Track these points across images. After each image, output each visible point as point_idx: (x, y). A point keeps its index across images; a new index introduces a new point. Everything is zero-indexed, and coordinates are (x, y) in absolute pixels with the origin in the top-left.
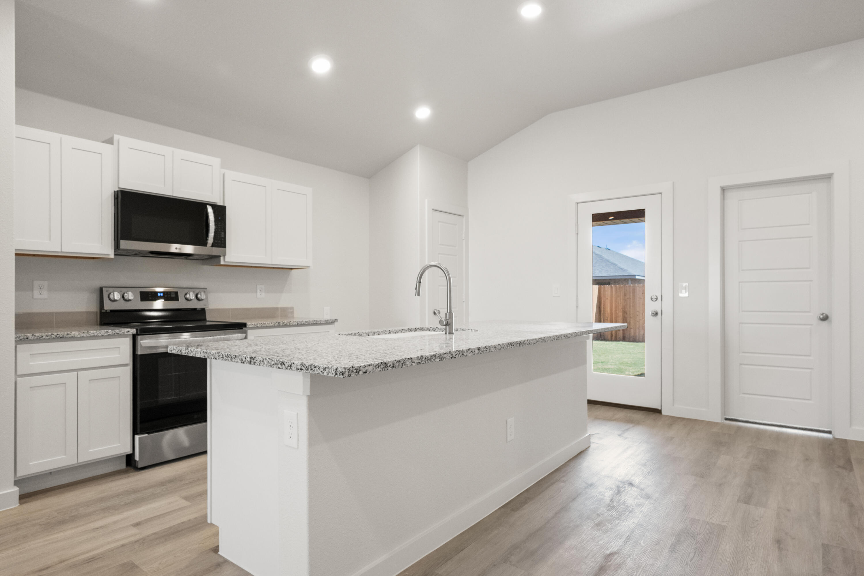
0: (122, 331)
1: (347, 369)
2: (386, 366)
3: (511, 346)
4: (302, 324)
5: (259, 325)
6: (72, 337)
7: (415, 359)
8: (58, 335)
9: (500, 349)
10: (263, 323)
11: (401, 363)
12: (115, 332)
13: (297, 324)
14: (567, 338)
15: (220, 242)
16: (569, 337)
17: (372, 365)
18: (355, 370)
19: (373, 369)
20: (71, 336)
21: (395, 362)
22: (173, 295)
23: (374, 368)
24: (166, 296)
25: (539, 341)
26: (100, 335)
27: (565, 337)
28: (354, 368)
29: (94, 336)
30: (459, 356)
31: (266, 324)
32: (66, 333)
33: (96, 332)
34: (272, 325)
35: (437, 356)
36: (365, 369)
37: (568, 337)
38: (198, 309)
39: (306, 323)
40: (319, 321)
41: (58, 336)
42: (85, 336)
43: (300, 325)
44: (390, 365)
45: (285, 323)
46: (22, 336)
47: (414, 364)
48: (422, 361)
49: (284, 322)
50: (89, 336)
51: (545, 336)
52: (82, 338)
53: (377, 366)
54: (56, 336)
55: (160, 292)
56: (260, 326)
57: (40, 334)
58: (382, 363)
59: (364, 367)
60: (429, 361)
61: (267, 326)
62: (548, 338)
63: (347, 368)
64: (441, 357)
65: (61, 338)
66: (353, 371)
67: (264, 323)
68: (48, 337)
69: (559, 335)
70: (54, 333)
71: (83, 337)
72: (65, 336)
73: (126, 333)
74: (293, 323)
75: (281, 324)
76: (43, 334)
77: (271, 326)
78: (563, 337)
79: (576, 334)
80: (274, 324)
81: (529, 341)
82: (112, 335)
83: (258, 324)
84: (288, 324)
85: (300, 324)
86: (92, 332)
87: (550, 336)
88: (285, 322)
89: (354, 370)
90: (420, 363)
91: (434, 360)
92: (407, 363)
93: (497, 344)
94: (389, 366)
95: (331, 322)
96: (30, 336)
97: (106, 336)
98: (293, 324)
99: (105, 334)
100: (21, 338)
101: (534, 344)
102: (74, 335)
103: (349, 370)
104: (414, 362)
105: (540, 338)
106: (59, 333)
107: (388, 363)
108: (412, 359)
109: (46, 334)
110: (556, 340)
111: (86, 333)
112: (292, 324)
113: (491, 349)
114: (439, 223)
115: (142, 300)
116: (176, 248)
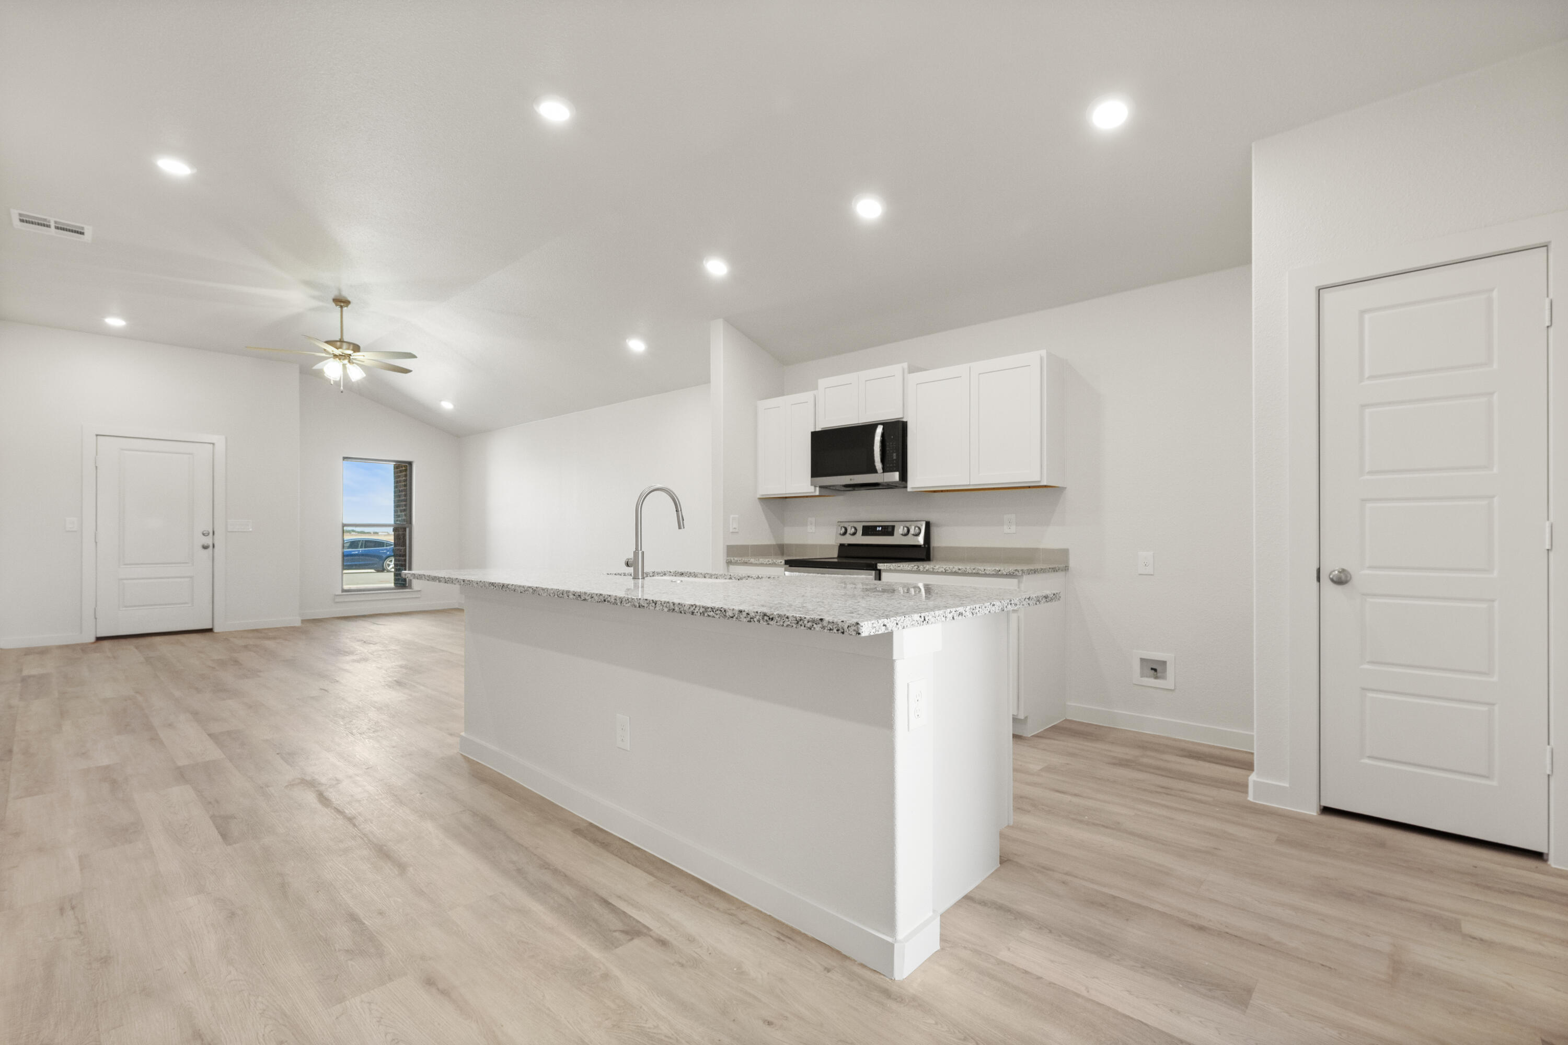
3: (492, 587)
5: (892, 568)
9: (482, 587)
13: (944, 571)
14: (579, 599)
15: (891, 465)
16: (585, 600)
22: (890, 530)
24: (884, 530)
25: (528, 590)
26: (765, 563)
27: (575, 597)
37: (583, 598)
39: (960, 572)
43: (951, 573)
45: (926, 569)
51: (537, 586)
55: (879, 526)
56: (894, 569)
62: (543, 589)
69: (563, 591)
71: (756, 564)
74: (938, 569)
77: (907, 571)
78: (571, 596)
79: (601, 597)
80: (911, 568)
81: (514, 587)
84: (932, 571)
85: (949, 571)
87: (546, 588)
93: (479, 580)
101: (521, 592)
105: (530, 587)
110: (556, 596)
112: (937, 571)
113: (474, 584)
114: (1367, 316)
115: (863, 534)
116: (851, 480)
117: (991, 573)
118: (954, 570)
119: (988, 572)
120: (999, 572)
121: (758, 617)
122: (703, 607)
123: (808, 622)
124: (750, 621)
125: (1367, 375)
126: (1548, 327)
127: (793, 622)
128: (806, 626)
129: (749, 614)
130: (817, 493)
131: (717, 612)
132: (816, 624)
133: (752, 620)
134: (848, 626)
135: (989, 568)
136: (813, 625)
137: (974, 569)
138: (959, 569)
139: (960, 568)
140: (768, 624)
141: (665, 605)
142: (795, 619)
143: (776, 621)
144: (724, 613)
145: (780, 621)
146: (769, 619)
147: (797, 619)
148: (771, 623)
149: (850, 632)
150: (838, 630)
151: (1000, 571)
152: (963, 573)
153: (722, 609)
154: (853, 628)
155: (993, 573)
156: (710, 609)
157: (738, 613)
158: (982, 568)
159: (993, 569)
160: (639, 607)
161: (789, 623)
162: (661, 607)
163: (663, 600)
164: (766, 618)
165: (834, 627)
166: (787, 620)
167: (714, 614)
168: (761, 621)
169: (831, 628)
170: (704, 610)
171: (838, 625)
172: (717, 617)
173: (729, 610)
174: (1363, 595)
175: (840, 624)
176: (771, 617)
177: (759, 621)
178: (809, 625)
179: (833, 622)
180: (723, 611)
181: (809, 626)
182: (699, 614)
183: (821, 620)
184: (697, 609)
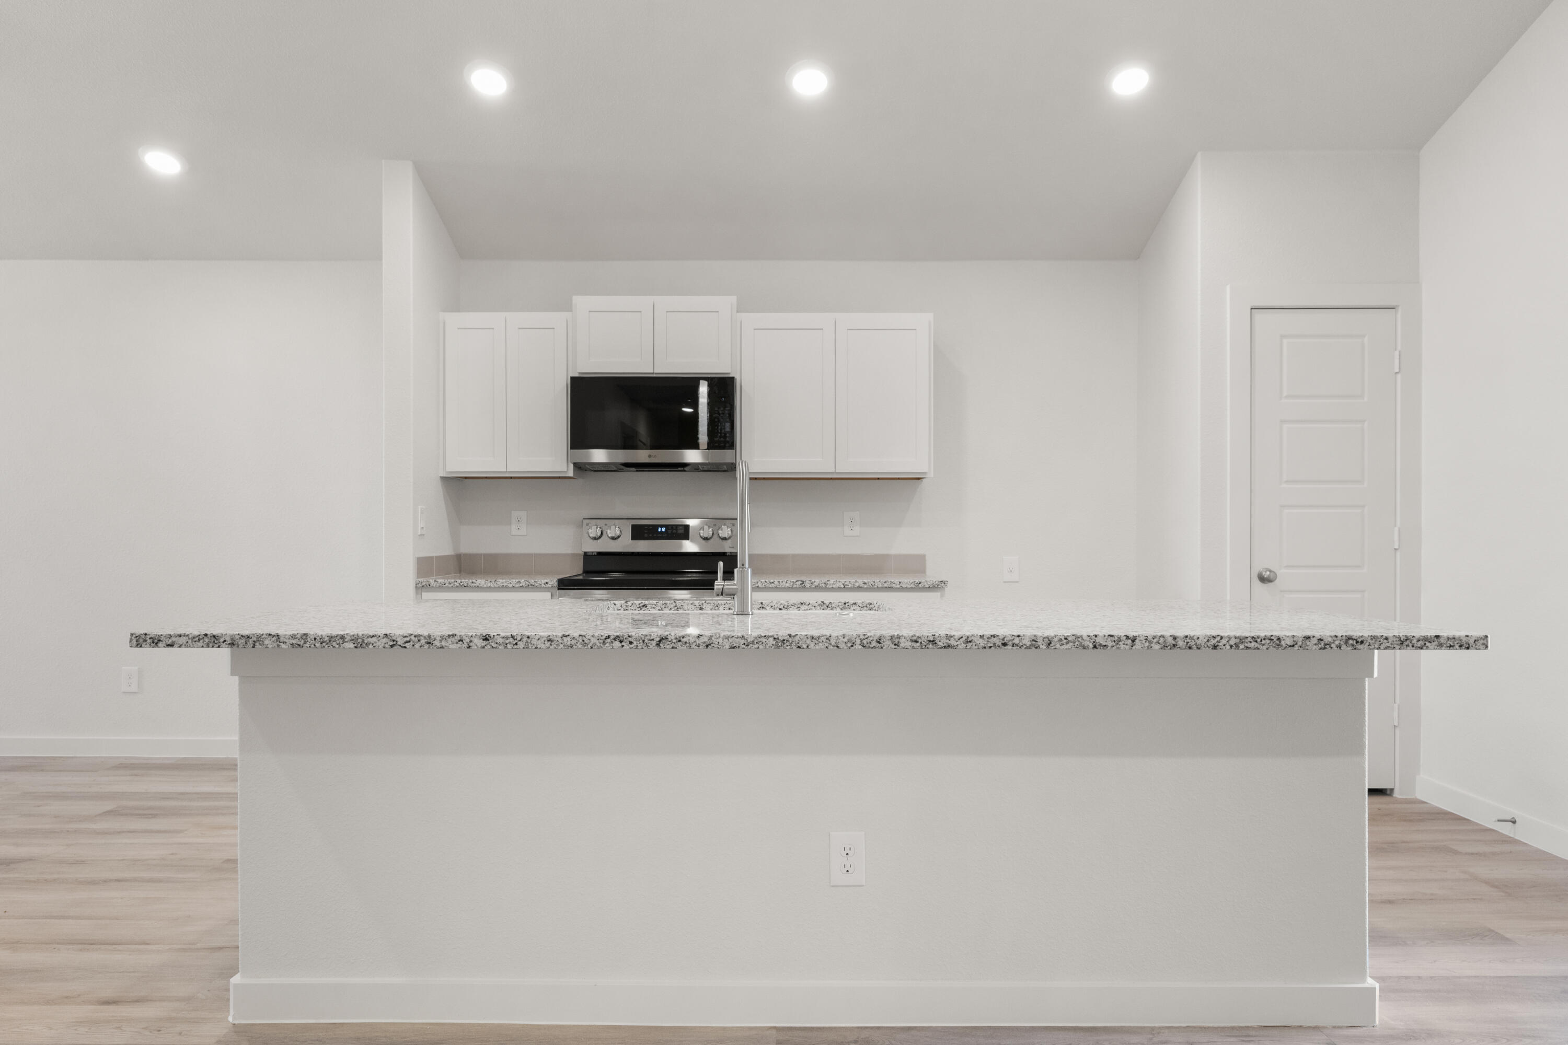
0: (538, 582)
1: (134, 636)
2: (216, 641)
4: (855, 587)
5: (760, 585)
6: (478, 586)
7: (287, 637)
8: (461, 582)
10: (769, 581)
11: (251, 640)
12: (529, 583)
13: (842, 586)
15: (722, 439)
17: (184, 636)
18: (150, 638)
19: (187, 642)
20: (476, 585)
21: (238, 637)
22: (681, 531)
23: (190, 641)
24: (670, 532)
28: (149, 637)
29: (503, 587)
30: (417, 646)
31: (776, 583)
32: (470, 581)
33: (506, 582)
34: (787, 585)
35: (348, 638)
36: (170, 641)
38: (728, 554)
39: (865, 587)
40: (898, 583)
41: (461, 584)
42: (492, 586)
43: (851, 588)
44: (225, 641)
45: (816, 584)
46: (424, 580)
47: (283, 646)
48: (305, 643)
49: (813, 581)
50: (498, 586)
52: (489, 589)
53: (197, 639)
54: (460, 585)
55: (662, 526)
56: (763, 586)
57: (443, 580)
58: (206, 635)
59: (170, 636)
60: (324, 644)
61: (776, 587)
63: (135, 634)
64: (360, 640)
65: (465, 586)
66: (145, 641)
67: (772, 581)
68: (451, 585)
70: (457, 580)
72: (470, 584)
73: (543, 585)
74: (834, 584)
75: (808, 585)
76: (446, 581)
77: (784, 588)
80: (792, 583)
82: (526, 587)
83: (759, 582)
84: (824, 586)
85: (850, 586)
86: (501, 581)
88: (817, 581)
89: (148, 639)
90: (299, 645)
91: (339, 644)
92: (266, 642)
94: (223, 642)
95: (928, 586)
96: (432, 581)
97: (517, 587)
98: (834, 586)
99: (517, 586)
100: (424, 584)
102: (480, 584)
103: (138, 638)
104: (285, 643)
106: (463, 580)
107: (221, 637)
108: (278, 636)
109: (449, 580)
111: (494, 582)
112: (831, 587)
114: (1285, 341)
115: (634, 537)
116: (650, 456)
117: (909, 586)
118: (857, 585)
119: (904, 586)
120: (920, 585)
121: (1337, 643)
122: (1236, 638)
123: (1418, 641)
124: (1325, 648)
125: (1285, 394)
126: (1396, 373)
127: (1395, 642)
128: (1415, 645)
129: (1322, 640)
130: (571, 474)
131: (1263, 642)
132: (1429, 642)
133: (1327, 646)
134: (1475, 641)
135: (906, 581)
136: (1425, 644)
137: (885, 582)
138: (865, 583)
139: (866, 581)
140: (1355, 649)
141: (1155, 640)
142: (1397, 639)
143: (1367, 644)
144: (1278, 642)
145: (1375, 643)
146: (1357, 642)
147: (1402, 639)
148: (1359, 646)
149: (1477, 647)
150: (1461, 646)
151: (920, 583)
152: (870, 588)
153: (1272, 638)
154: (1482, 642)
155: (912, 586)
156: (1249, 639)
157: (1303, 640)
158: (897, 581)
159: (912, 581)
160: (1095, 647)
161: (1388, 645)
162: (1147, 644)
163: (1150, 632)
164: (1351, 642)
165: (1456, 643)
166: (1385, 641)
167: (1257, 645)
168: (1344, 647)
169: (1452, 644)
170: (1238, 641)
171: (1461, 640)
172: (1264, 647)
173: (1285, 638)
174: (1281, 591)
175: (1464, 639)
176: (1360, 640)
177: (1339, 647)
178: (1419, 644)
179: (1454, 638)
180: (1275, 640)
181: (1419, 646)
182: (1229, 647)
183: (1437, 637)
184: (1224, 641)
